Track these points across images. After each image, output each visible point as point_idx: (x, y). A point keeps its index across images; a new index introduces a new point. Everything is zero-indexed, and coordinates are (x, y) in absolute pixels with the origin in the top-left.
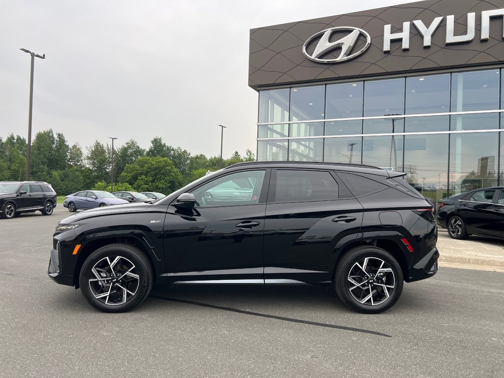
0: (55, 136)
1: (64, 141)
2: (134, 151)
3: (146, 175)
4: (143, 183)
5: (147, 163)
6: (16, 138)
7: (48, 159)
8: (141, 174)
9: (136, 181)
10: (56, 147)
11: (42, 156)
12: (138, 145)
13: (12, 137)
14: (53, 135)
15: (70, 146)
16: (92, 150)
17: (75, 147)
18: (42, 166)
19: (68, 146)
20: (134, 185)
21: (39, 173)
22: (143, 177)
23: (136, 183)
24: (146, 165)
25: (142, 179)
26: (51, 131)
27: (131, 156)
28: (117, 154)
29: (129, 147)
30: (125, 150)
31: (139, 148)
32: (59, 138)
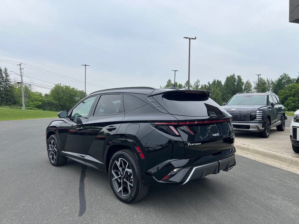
0: (236, 78)
1: (241, 80)
2: (286, 81)
3: (294, 96)
4: (291, 102)
5: (295, 88)
6: (216, 81)
7: (232, 91)
8: (290, 96)
9: (286, 101)
10: (237, 83)
11: (228, 89)
12: (289, 76)
13: (215, 81)
14: (235, 77)
15: (245, 82)
16: (257, 83)
17: (247, 82)
18: (228, 95)
19: (243, 82)
20: (285, 104)
21: (227, 99)
22: (292, 98)
23: (286, 102)
24: (294, 90)
25: (290, 99)
26: (234, 75)
27: (284, 84)
28: (274, 84)
29: (283, 78)
30: (280, 81)
31: (290, 78)
32: (239, 78)
